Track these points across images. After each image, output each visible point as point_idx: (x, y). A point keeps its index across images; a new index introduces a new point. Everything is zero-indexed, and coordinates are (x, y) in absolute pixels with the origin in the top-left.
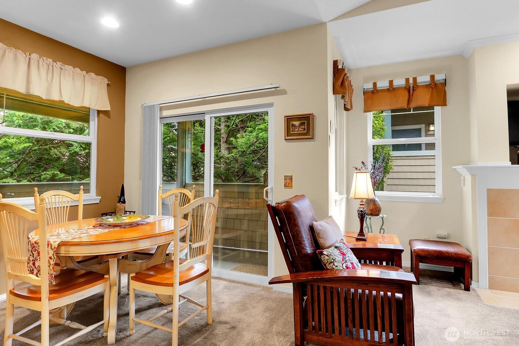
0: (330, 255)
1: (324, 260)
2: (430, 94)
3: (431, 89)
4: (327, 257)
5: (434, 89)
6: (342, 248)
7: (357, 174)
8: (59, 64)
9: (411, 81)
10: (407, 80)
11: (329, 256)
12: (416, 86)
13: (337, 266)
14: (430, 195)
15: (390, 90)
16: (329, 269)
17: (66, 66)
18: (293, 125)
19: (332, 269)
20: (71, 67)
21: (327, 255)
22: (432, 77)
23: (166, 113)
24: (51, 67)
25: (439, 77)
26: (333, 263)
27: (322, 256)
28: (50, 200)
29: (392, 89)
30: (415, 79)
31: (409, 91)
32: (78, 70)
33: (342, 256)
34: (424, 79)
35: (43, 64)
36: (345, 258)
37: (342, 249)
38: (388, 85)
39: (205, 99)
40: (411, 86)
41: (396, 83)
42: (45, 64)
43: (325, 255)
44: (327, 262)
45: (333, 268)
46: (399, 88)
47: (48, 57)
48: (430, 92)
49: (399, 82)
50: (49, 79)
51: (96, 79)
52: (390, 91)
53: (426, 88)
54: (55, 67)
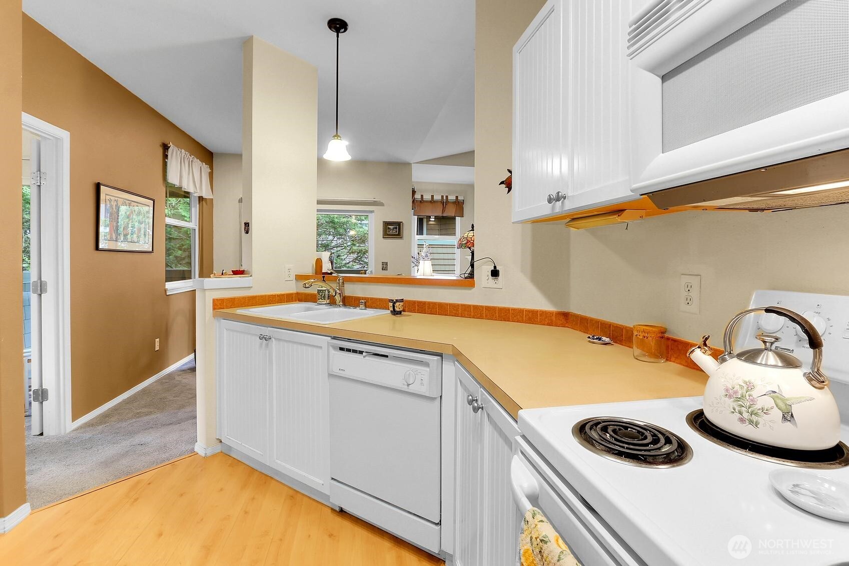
3: (455, 205)
5: (457, 205)
9: (445, 198)
10: (442, 197)
12: (447, 201)
18: (389, 228)
22: (457, 197)
25: (460, 198)
29: (432, 201)
30: (447, 197)
31: (443, 205)
34: (452, 198)
38: (430, 198)
40: (445, 201)
46: (436, 202)
48: (455, 207)
49: (437, 197)
53: (453, 204)
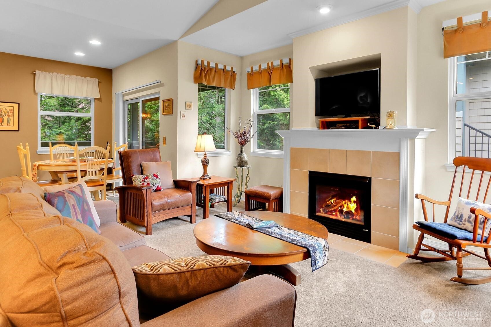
8: (68, 76)
10: (268, 64)
17: (71, 76)
20: (75, 76)
23: (126, 98)
24: (63, 78)
28: (59, 149)
30: (272, 63)
32: (79, 77)
35: (59, 78)
39: (139, 89)
42: (60, 77)
47: (61, 73)
49: (264, 66)
50: (63, 85)
51: (90, 80)
54: (65, 78)
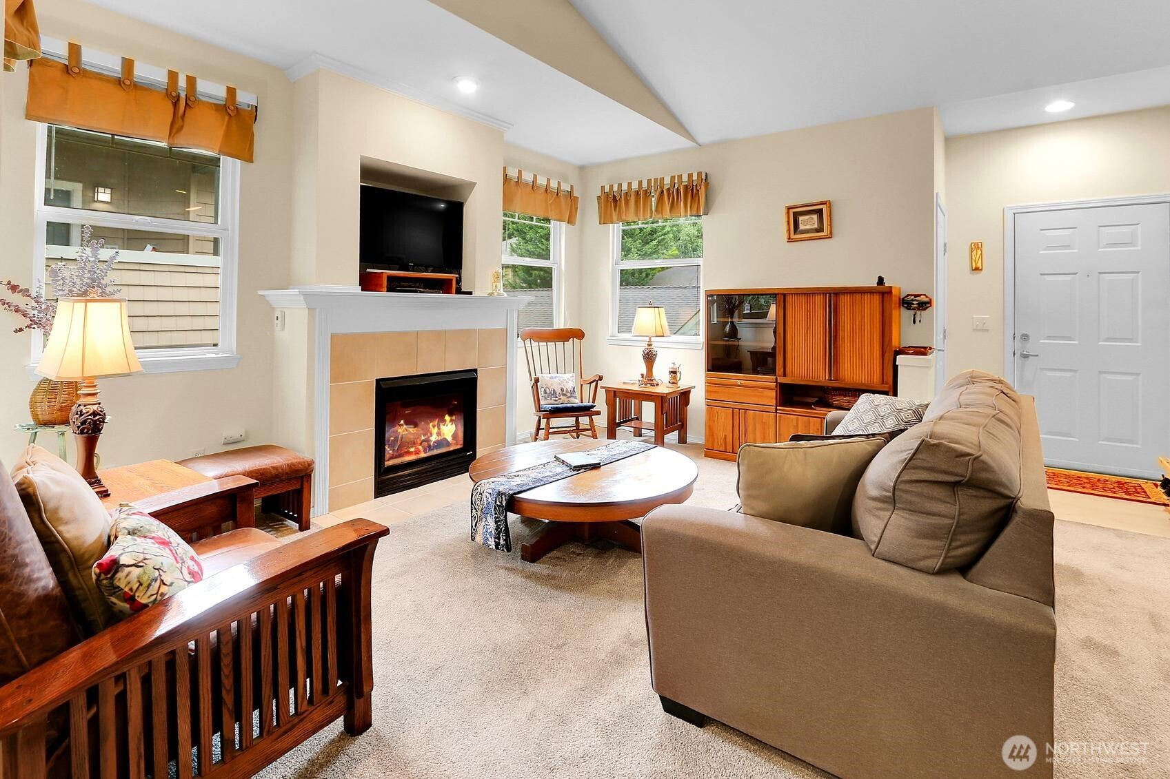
0: (145, 559)
1: (129, 583)
2: (224, 127)
3: (227, 118)
4: (136, 572)
5: (234, 121)
6: (147, 527)
7: (88, 304)
9: (182, 83)
10: (173, 76)
11: (141, 564)
12: (192, 99)
13: (171, 584)
14: (210, 354)
15: (124, 84)
16: (146, 606)
19: (159, 598)
21: (136, 566)
22: (231, 92)
25: (245, 98)
26: (158, 581)
27: (119, 575)
29: (128, 82)
30: (191, 81)
31: (176, 104)
33: (167, 549)
34: (212, 90)
36: (176, 553)
37: (149, 531)
38: (119, 69)
40: (183, 95)
41: (142, 72)
43: (128, 566)
44: (141, 584)
45: (163, 595)
48: (225, 123)
52: (122, 85)
53: (217, 110)
